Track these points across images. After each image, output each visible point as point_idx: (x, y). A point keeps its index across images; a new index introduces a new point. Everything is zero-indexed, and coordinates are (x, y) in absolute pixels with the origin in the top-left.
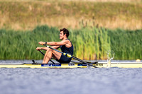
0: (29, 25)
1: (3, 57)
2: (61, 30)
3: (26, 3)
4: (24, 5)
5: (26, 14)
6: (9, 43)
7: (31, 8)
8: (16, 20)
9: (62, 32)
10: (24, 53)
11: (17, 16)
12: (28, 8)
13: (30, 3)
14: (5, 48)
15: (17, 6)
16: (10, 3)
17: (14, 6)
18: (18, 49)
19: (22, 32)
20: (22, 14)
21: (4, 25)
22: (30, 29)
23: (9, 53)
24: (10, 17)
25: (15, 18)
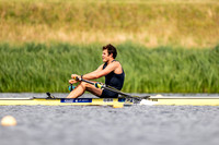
0: (208, 39)
1: (168, 90)
2: (104, 48)
3: (202, 6)
4: (201, 9)
5: (203, 23)
6: (178, 68)
7: (210, 14)
8: (188, 32)
9: (106, 51)
10: (200, 83)
11: (189, 26)
12: (206, 13)
13: (209, 6)
14: (171, 76)
15: (190, 11)
16: (178, 5)
17: (184, 11)
18: (191, 77)
19: (198, 50)
20: (197, 22)
21: (170, 39)
22: (209, 47)
23: (177, 83)
24: (178, 27)
25: (186, 28)
